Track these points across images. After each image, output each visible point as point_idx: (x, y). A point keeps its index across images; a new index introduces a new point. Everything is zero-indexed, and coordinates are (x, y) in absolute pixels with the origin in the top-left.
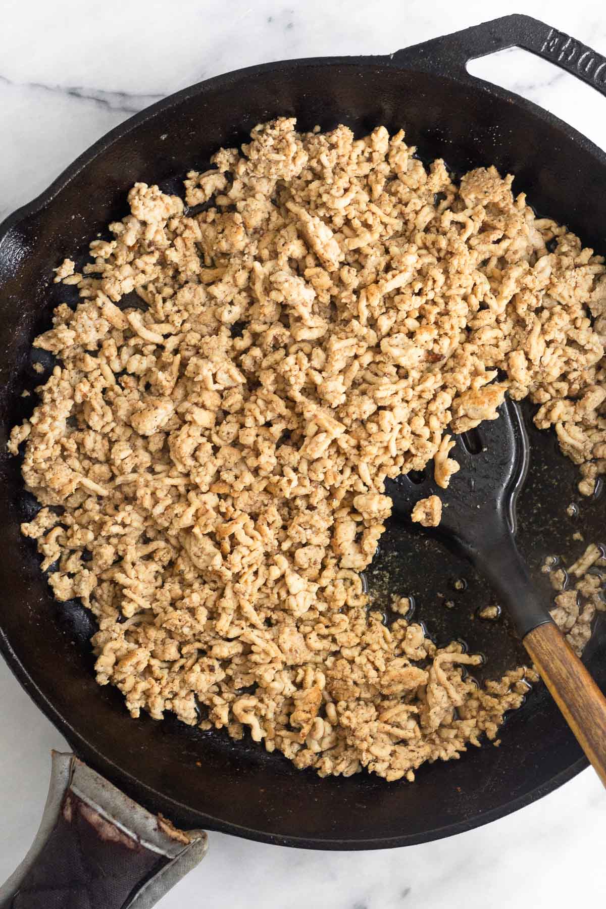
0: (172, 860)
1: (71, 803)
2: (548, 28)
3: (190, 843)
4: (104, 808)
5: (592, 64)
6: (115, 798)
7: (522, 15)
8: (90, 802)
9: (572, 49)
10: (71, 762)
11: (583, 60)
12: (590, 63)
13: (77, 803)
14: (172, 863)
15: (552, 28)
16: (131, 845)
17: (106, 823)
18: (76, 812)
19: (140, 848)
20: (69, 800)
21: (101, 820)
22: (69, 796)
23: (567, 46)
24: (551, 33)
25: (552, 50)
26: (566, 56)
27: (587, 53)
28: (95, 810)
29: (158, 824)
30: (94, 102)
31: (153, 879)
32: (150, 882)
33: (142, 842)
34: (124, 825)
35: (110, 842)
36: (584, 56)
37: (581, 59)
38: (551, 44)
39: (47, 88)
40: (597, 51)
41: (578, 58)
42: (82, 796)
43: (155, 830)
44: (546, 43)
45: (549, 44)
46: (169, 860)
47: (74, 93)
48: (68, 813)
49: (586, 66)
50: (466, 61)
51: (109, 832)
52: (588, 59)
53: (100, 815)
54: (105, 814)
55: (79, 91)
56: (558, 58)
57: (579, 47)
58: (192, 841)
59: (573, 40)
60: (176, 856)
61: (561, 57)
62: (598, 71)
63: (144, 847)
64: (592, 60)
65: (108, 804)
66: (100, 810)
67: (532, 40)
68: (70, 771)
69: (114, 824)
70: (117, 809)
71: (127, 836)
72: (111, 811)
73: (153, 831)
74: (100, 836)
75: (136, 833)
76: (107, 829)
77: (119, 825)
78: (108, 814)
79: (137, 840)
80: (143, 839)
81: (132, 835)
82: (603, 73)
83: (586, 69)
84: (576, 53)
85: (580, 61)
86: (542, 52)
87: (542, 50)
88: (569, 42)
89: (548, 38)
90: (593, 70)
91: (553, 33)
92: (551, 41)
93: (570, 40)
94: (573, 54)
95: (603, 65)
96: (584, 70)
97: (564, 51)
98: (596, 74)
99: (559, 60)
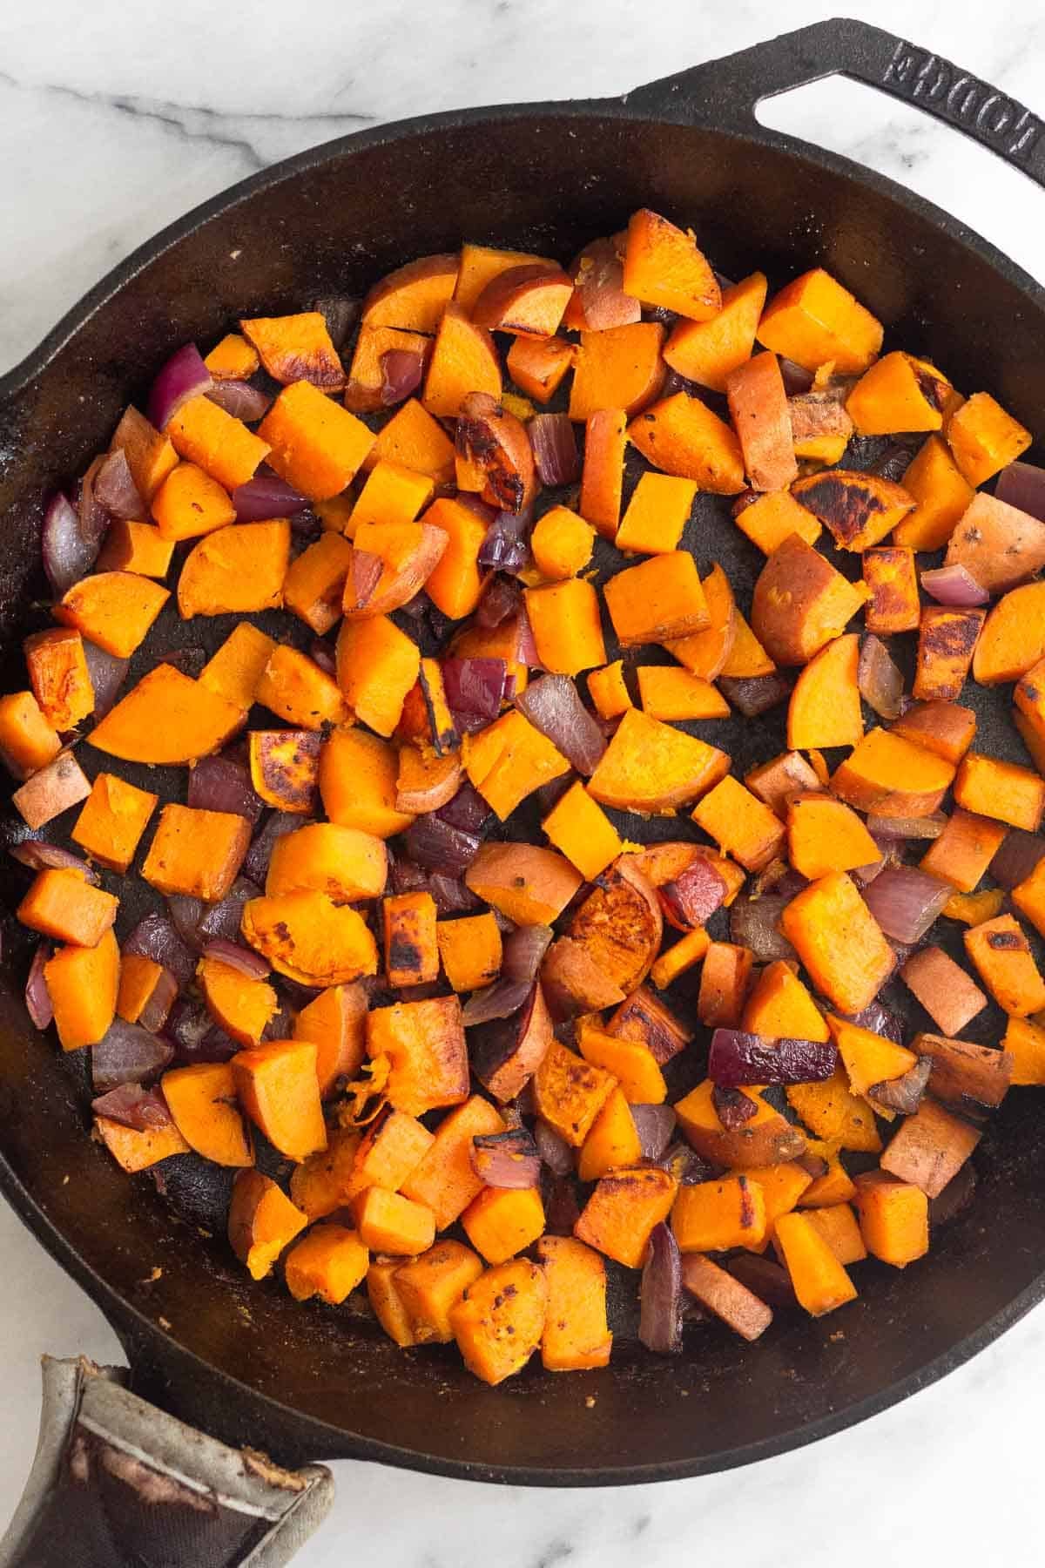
0: (276, 1523)
1: (85, 1449)
2: (894, 40)
3: (303, 1488)
4: (147, 1450)
5: (973, 99)
6: (164, 1431)
8: (121, 1444)
9: (937, 76)
10: (78, 1376)
11: (957, 93)
12: (968, 98)
13: (96, 1445)
14: (277, 1529)
15: (901, 40)
16: (203, 1506)
17: (155, 1476)
18: (96, 1464)
19: (219, 1509)
20: (80, 1443)
21: (144, 1471)
22: (80, 1435)
23: (926, 70)
24: (899, 49)
25: (901, 78)
26: (927, 88)
27: (963, 81)
28: (129, 1456)
29: (246, 1464)
30: (157, 123)
33: (222, 1499)
34: (186, 1474)
35: (163, 1504)
36: (957, 87)
37: (953, 93)
38: (899, 69)
39: (78, 96)
40: (980, 77)
41: (948, 91)
42: (103, 1433)
43: (241, 1474)
44: (891, 67)
45: (896, 68)
46: (271, 1525)
47: (124, 106)
48: (81, 1466)
49: (963, 101)
50: (755, 101)
51: (159, 1490)
52: (965, 91)
53: (142, 1463)
54: (149, 1460)
55: (132, 103)
56: (913, 90)
57: (948, 71)
58: (307, 1485)
59: (938, 59)
60: (282, 1516)
61: (918, 89)
62: (983, 111)
63: (225, 1508)
64: (972, 92)
65: (154, 1442)
66: (141, 1455)
67: (867, 62)
68: (76, 1391)
69: (168, 1476)
70: (170, 1450)
71: (194, 1492)
72: (161, 1454)
73: (238, 1478)
74: (146, 1499)
75: (207, 1484)
76: (156, 1485)
77: (177, 1475)
78: (155, 1459)
79: (211, 1496)
80: (222, 1493)
81: (201, 1488)
82: (993, 115)
83: (963, 109)
84: (942, 82)
85: (952, 95)
86: (887, 82)
87: (885, 79)
88: (930, 63)
89: (895, 58)
90: (975, 109)
91: (902, 48)
92: (899, 62)
93: (933, 59)
94: (938, 84)
95: (992, 100)
96: (959, 110)
97: (921, 79)
98: (980, 117)
99: (915, 94)
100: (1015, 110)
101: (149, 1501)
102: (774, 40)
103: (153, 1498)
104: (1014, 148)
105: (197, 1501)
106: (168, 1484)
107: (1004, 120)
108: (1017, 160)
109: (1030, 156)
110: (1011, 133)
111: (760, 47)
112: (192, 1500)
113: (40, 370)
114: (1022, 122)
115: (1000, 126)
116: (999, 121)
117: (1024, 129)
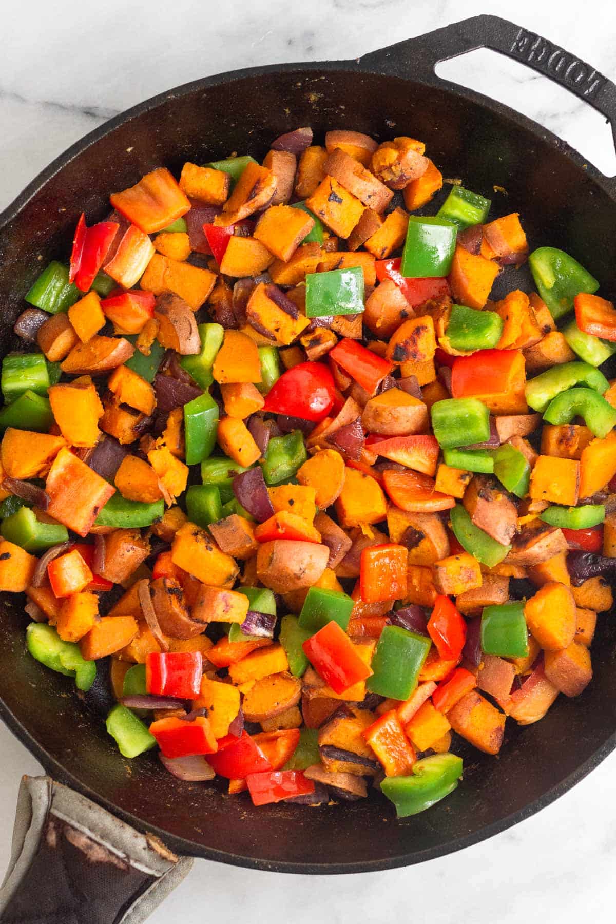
0: (159, 878)
1: (55, 828)
2: (516, 28)
4: (91, 830)
5: (563, 63)
6: (102, 819)
7: (490, 16)
8: (77, 825)
9: (542, 49)
10: (49, 786)
11: (554, 60)
12: (560, 63)
13: (62, 826)
14: (159, 881)
15: (521, 28)
16: (122, 866)
17: (95, 846)
18: (62, 838)
19: (131, 868)
20: (52, 825)
21: (89, 842)
22: (52, 821)
23: (536, 46)
24: (520, 33)
25: (521, 50)
26: (536, 56)
27: (558, 52)
28: (82, 833)
29: (148, 843)
31: (141, 898)
32: (138, 901)
33: (132, 863)
34: (113, 846)
35: (99, 863)
36: (554, 56)
37: (551, 59)
38: (520, 45)
39: (62, 108)
40: (567, 50)
41: (548, 58)
42: (67, 819)
43: (144, 849)
44: (515, 44)
45: (518, 44)
46: (157, 879)
47: (88, 112)
48: (52, 838)
49: (556, 65)
50: (435, 63)
51: (97, 855)
52: (558, 58)
53: (88, 837)
54: (93, 836)
55: (93, 111)
57: (549, 46)
59: (543, 39)
60: (164, 874)
61: (531, 57)
62: (569, 70)
63: (133, 868)
64: (562, 59)
65: (97, 825)
66: (88, 832)
67: (501, 41)
68: (49, 795)
69: (104, 846)
70: (105, 830)
71: (117, 857)
72: (99, 833)
73: (143, 850)
74: (90, 859)
75: (124, 853)
76: (97, 851)
77: (108, 845)
78: (96, 836)
79: (126, 860)
80: (133, 859)
81: (121, 854)
82: (575, 72)
83: (557, 69)
84: (545, 52)
85: (551, 60)
86: (512, 52)
87: (511, 50)
88: (538, 42)
89: (517, 38)
90: (563, 69)
91: (522, 33)
92: (520, 41)
93: (540, 39)
94: (543, 54)
95: (574, 64)
96: (555, 69)
97: (533, 51)
98: (567, 74)
99: (529, 59)
100: (588, 70)
101: (91, 861)
102: (447, 27)
103: (94, 859)
104: (586, 92)
105: (118, 862)
106: (103, 851)
107: (581, 76)
108: (588, 99)
109: (596, 96)
110: (585, 83)
111: (439, 31)
112: (116, 862)
113: (14, 216)
114: (592, 77)
115: (578, 79)
116: (578, 76)
117: (593, 81)
